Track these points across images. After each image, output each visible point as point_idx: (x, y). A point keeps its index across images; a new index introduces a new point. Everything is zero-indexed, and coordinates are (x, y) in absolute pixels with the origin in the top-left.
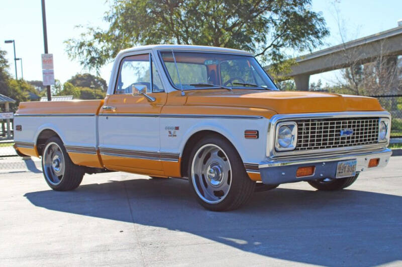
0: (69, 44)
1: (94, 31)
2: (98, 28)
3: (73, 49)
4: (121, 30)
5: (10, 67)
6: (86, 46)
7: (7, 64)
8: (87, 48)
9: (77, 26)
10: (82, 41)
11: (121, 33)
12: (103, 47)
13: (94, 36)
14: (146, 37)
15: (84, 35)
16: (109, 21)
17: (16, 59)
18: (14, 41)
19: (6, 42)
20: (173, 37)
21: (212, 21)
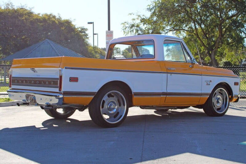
0: (125, 25)
1: (140, 17)
2: (143, 16)
3: (127, 29)
4: (158, 17)
5: (89, 38)
6: (135, 27)
7: (88, 37)
8: (136, 28)
9: (130, 14)
10: (133, 23)
11: (158, 19)
12: (146, 28)
13: (141, 20)
14: (173, 22)
15: (135, 19)
16: (150, 11)
17: (94, 34)
18: (93, 23)
19: (89, 23)
20: (192, 23)
21: (218, 13)
